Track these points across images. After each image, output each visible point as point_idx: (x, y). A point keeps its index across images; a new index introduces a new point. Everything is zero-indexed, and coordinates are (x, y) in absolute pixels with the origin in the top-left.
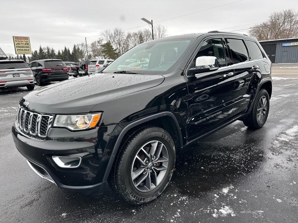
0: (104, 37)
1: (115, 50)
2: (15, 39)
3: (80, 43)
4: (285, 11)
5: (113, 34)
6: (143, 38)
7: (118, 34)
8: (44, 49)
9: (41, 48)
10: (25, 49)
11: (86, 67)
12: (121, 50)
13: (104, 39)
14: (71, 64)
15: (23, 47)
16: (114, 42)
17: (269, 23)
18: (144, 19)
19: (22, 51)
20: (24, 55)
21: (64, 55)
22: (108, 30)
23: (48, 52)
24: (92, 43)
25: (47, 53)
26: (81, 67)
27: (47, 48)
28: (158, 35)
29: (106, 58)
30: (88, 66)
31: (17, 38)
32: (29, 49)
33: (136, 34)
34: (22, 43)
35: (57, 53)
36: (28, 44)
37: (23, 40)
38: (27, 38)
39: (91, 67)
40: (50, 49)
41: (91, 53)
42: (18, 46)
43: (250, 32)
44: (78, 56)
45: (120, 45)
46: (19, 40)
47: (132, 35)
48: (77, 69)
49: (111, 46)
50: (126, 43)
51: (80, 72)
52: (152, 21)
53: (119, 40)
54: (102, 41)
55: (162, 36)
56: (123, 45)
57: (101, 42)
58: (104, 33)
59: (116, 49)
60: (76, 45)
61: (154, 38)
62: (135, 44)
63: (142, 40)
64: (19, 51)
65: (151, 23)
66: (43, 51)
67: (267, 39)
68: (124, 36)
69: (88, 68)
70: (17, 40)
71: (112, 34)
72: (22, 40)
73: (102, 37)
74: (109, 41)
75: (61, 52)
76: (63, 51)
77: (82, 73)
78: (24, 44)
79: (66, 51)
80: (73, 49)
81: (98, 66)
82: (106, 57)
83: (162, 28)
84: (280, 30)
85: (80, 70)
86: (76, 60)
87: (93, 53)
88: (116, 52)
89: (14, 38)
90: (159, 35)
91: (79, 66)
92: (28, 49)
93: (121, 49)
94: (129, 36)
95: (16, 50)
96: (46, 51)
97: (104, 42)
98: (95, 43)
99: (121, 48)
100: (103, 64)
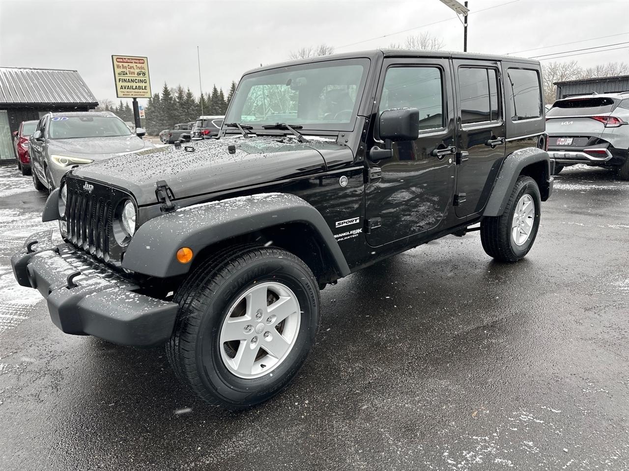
2: (115, 63)
8: (172, 90)
9: (166, 88)
10: (138, 84)
15: (132, 81)
19: (132, 90)
20: (135, 99)
23: (180, 97)
25: (177, 100)
27: (178, 90)
31: (120, 60)
32: (145, 85)
34: (132, 70)
35: (197, 101)
36: (144, 74)
37: (134, 65)
38: (140, 60)
40: (185, 91)
42: (121, 78)
46: (125, 64)
64: (124, 90)
66: (170, 95)
70: (121, 64)
72: (130, 64)
75: (206, 98)
78: (136, 74)
89: (115, 58)
92: (143, 85)
95: (119, 88)
96: (177, 95)
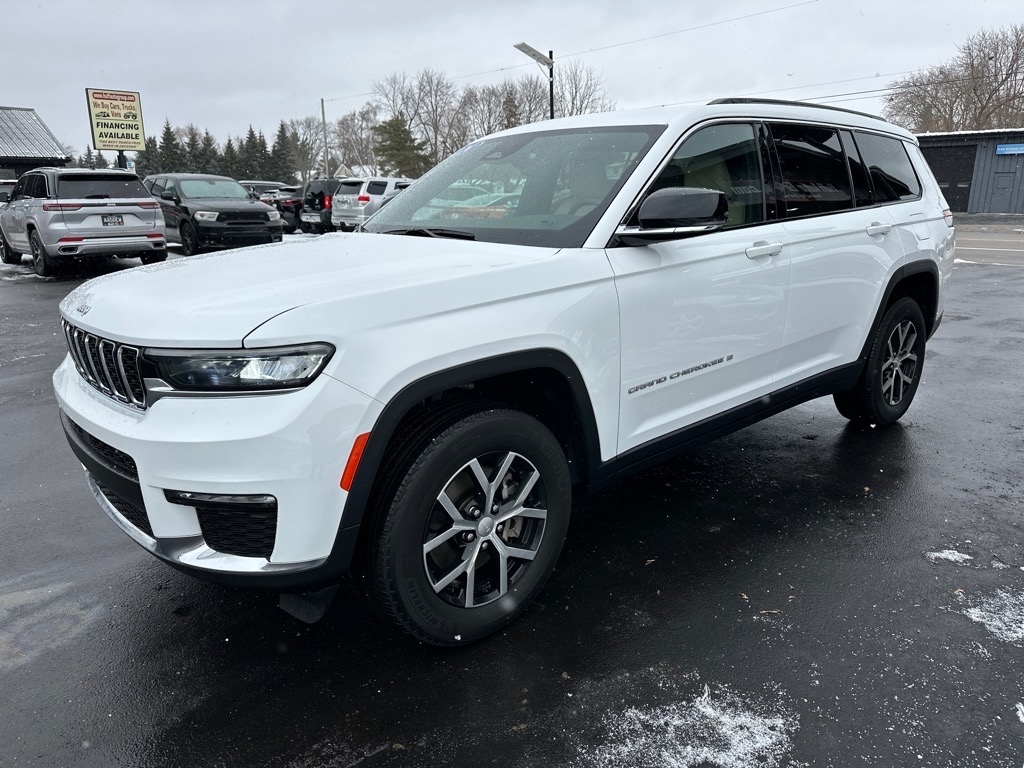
0: (385, 100)
1: (420, 146)
2: (92, 99)
3: (301, 117)
4: (1019, 28)
5: (416, 91)
6: (516, 107)
7: (430, 92)
8: (178, 132)
9: (168, 129)
10: (126, 131)
11: (327, 203)
12: (441, 148)
13: (383, 106)
14: (276, 188)
15: (117, 126)
16: (417, 118)
17: (961, 71)
18: (524, 48)
19: (116, 139)
20: (121, 152)
21: (246, 155)
22: (398, 76)
23: (193, 143)
24: (341, 118)
25: (187, 149)
26: (308, 202)
27: (187, 132)
28: (568, 97)
29: (389, 171)
30: (334, 197)
31: (98, 96)
32: (136, 132)
33: (493, 93)
34: (116, 111)
35: (221, 150)
36: (135, 117)
37: (119, 103)
38: (129, 97)
39: (344, 202)
40: (200, 135)
41: (338, 153)
42: (100, 121)
43: (892, 99)
44: (292, 162)
45: (436, 129)
46: (106, 102)
47: (478, 97)
48: (295, 206)
49: (409, 133)
50: (459, 121)
51: (304, 218)
52: (551, 53)
53: (435, 111)
54: (375, 114)
55: (582, 102)
56: (447, 131)
57: (372, 115)
58: (385, 84)
59: (424, 143)
60: (288, 123)
61: (555, 108)
62: (489, 127)
63: (513, 115)
64: (104, 139)
65: (548, 61)
66: (175, 140)
67: (949, 126)
68: (452, 99)
69: (331, 207)
70: (99, 102)
71: (410, 90)
72: (114, 102)
73: (378, 97)
74: (401, 113)
75: (236, 146)
76: (241, 143)
77: (312, 220)
78: (123, 115)
79: (254, 144)
80: (276, 137)
81: (367, 199)
82: (386, 168)
83: (584, 74)
84: (998, 99)
85: (305, 211)
86: (285, 174)
87: (344, 155)
88: (422, 153)
89: (91, 92)
90: (573, 99)
91: (304, 198)
92: (133, 132)
93: (438, 143)
94: (470, 99)
95: (97, 135)
96: (186, 140)
97: (384, 117)
98: (352, 120)
99: (440, 139)
100: (381, 193)
